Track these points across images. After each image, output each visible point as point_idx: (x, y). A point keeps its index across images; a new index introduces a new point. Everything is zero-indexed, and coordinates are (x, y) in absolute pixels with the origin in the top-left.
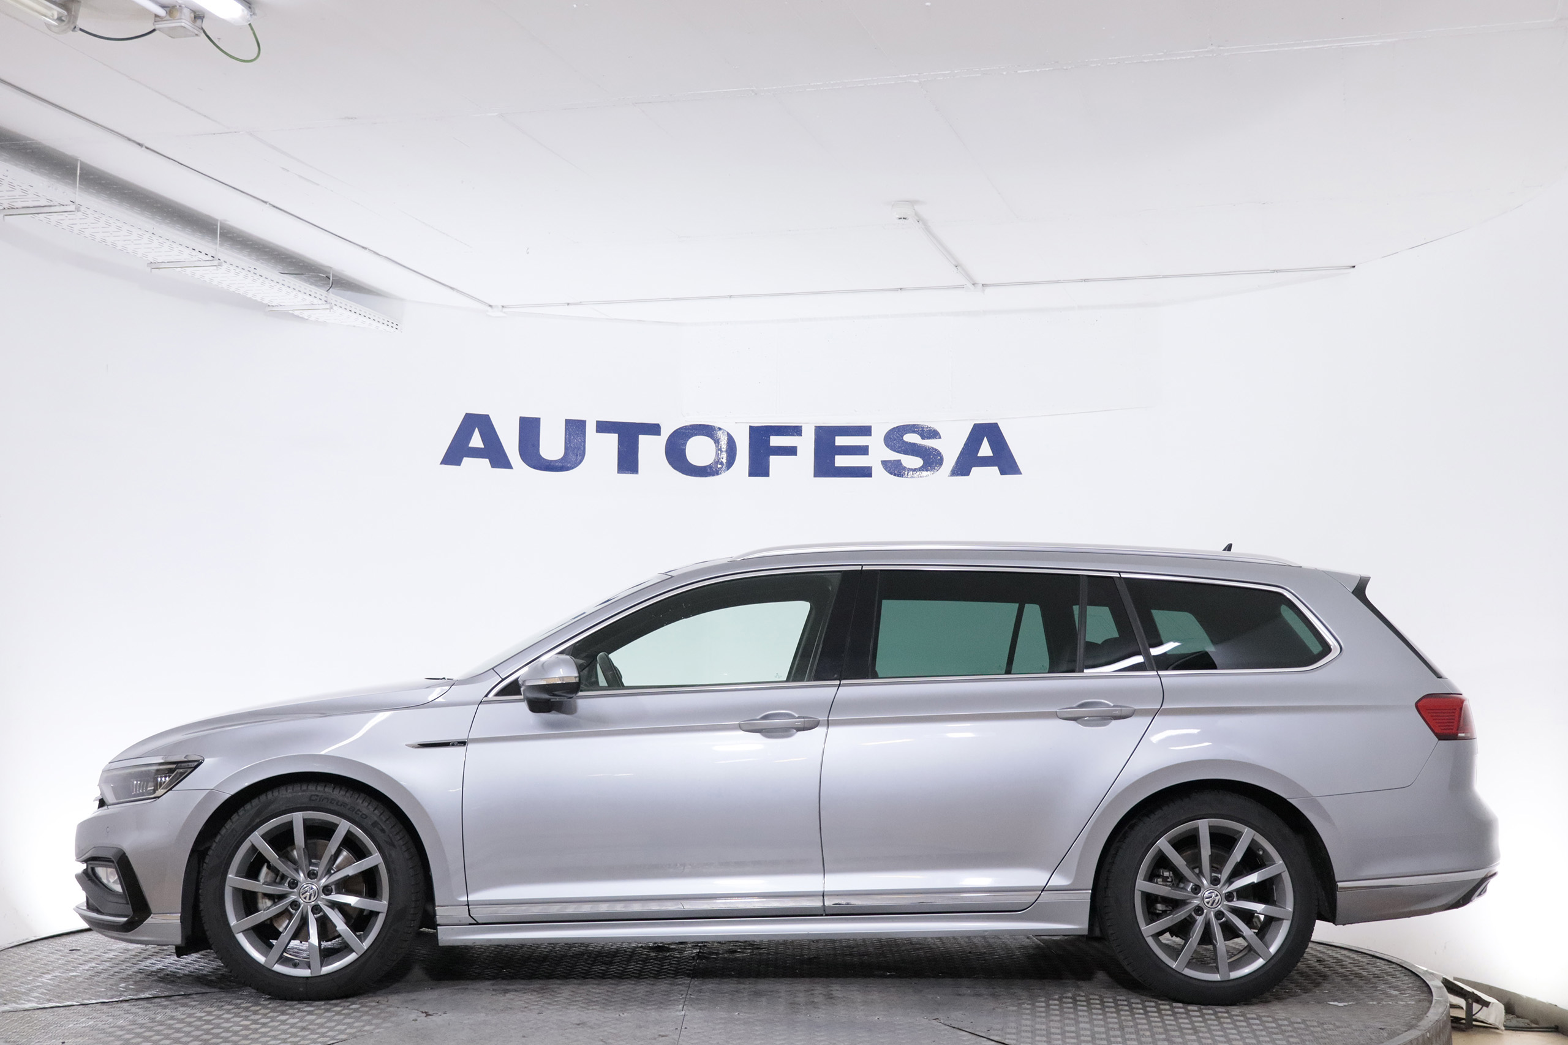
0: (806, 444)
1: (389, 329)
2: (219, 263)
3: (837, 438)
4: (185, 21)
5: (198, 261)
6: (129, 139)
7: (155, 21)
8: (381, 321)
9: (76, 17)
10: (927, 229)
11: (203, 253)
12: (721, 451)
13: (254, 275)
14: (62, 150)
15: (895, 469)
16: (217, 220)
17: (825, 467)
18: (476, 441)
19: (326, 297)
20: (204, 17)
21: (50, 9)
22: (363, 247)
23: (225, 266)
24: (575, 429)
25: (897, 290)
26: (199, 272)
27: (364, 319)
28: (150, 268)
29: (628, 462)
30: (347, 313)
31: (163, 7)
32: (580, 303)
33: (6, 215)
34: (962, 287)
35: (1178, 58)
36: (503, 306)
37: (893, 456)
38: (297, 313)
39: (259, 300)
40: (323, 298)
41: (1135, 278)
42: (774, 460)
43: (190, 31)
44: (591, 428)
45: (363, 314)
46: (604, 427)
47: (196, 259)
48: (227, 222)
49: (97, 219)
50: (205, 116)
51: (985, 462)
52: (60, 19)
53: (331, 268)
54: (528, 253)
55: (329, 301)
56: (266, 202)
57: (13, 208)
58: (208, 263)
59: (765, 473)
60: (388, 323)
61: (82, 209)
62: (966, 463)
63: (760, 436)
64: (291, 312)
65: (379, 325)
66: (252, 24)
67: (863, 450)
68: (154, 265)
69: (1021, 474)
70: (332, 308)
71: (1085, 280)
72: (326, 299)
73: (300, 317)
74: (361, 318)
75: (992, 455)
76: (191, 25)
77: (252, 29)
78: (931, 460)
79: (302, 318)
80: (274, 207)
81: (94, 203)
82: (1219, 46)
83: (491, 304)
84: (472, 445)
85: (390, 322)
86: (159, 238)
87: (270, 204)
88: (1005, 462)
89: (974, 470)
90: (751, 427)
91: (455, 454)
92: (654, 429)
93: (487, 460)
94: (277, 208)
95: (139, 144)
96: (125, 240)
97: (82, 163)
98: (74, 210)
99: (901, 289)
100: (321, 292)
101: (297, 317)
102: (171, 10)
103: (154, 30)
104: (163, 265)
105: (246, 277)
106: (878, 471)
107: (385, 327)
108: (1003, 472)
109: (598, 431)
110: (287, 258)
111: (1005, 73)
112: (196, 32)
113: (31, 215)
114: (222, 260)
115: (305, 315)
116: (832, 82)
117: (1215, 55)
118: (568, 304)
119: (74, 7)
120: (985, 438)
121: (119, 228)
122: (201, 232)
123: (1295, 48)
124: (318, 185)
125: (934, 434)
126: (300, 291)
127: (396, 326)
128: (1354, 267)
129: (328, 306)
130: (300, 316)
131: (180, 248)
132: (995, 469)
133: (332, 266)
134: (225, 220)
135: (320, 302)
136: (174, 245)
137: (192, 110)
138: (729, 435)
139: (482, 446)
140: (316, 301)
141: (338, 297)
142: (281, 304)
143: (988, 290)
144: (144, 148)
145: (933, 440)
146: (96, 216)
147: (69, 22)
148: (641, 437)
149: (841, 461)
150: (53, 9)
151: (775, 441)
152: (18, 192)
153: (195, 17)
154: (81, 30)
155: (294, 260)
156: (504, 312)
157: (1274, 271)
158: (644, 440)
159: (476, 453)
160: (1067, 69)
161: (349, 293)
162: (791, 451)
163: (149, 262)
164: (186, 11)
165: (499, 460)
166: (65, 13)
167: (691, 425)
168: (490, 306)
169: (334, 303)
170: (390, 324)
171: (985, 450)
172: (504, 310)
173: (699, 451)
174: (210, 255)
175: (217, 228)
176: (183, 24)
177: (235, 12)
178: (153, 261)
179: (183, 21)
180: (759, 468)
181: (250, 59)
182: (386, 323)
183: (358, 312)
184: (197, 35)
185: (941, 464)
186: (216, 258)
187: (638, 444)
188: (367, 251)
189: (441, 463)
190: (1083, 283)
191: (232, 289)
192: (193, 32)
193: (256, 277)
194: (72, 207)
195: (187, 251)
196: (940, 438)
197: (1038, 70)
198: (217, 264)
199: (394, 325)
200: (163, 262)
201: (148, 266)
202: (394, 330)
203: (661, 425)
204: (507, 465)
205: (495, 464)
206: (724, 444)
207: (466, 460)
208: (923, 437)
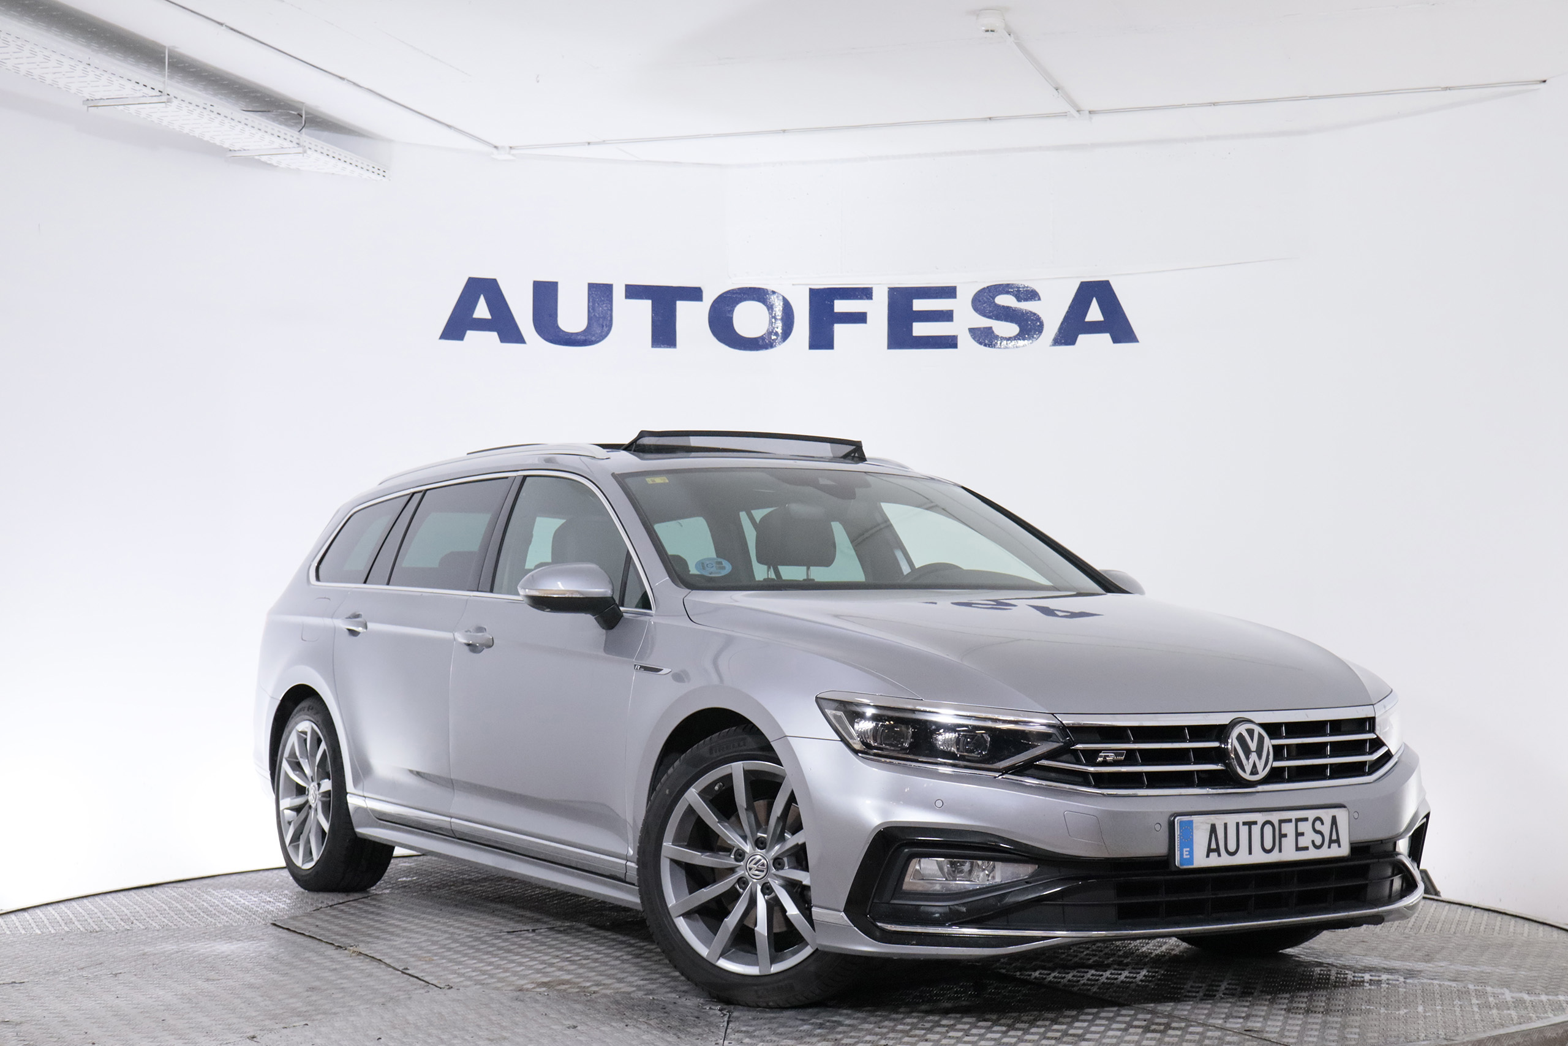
0: (877, 309)
1: (374, 176)
2: (168, 99)
3: (915, 302)
5: (143, 96)
8: (366, 167)
10: (1020, 44)
11: (149, 87)
12: (776, 319)
13: (211, 113)
15: (985, 337)
16: (165, 47)
17: (900, 335)
18: (482, 311)
19: (298, 139)
22: (341, 78)
23: (175, 102)
24: (600, 294)
25: (985, 120)
26: (145, 110)
27: (345, 165)
28: (86, 107)
29: (664, 334)
30: (324, 158)
32: (604, 142)
34: (1064, 115)
36: (511, 147)
37: (983, 322)
38: (264, 159)
39: (218, 143)
40: (295, 141)
41: (1276, 100)
42: (839, 329)
44: (619, 293)
45: (343, 159)
46: (634, 292)
47: (140, 94)
48: (176, 50)
51: (1094, 328)
53: (303, 103)
54: (538, 82)
55: (301, 144)
56: (223, 25)
58: (155, 100)
59: (829, 345)
60: (373, 170)
62: (1072, 330)
63: (822, 301)
64: (257, 157)
65: (364, 172)
67: (946, 316)
68: (91, 103)
69: (1137, 341)
70: (305, 152)
71: (1214, 104)
72: (297, 141)
74: (341, 164)
75: (1102, 319)
78: (1030, 326)
79: (271, 165)
80: (233, 30)
83: (497, 145)
84: (476, 315)
85: (376, 168)
86: (95, 70)
88: (1118, 327)
89: (1082, 338)
90: (811, 290)
91: (457, 326)
92: (695, 294)
93: (496, 333)
94: (236, 31)
96: (54, 74)
99: (990, 118)
100: (291, 133)
101: (265, 163)
104: (101, 103)
105: (201, 116)
106: (966, 341)
107: (369, 174)
108: (1116, 340)
109: (627, 297)
110: (253, 92)
114: (172, 96)
115: (274, 160)
118: (589, 143)
120: (1094, 298)
121: (47, 58)
122: (146, 62)
125: (1031, 295)
126: (266, 132)
128: (1545, 81)
129: (300, 150)
130: (269, 162)
131: (122, 81)
132: (1106, 337)
133: (304, 101)
134: (174, 47)
135: (291, 145)
136: (114, 78)
138: (785, 300)
139: (488, 316)
140: (286, 144)
141: (313, 139)
142: (245, 148)
143: (1097, 118)
145: (1031, 303)
146: (19, 43)
148: (679, 304)
149: (920, 329)
151: (841, 306)
155: (259, 95)
156: (513, 155)
157: (1447, 89)
158: (684, 309)
159: (481, 325)
161: (326, 134)
162: (860, 318)
163: (85, 99)
165: (510, 333)
167: (739, 289)
168: (496, 147)
169: (307, 145)
170: (375, 170)
171: (1094, 313)
172: (513, 152)
173: (749, 319)
174: (157, 90)
175: (165, 57)
178: (89, 98)
180: (821, 339)
182: (371, 169)
183: (337, 157)
185: (1041, 331)
186: (165, 92)
187: (676, 311)
188: (345, 82)
189: (440, 338)
190: (1213, 107)
191: (186, 131)
193: (213, 115)
195: (129, 86)
196: (1039, 299)
198: (165, 100)
199: (381, 172)
200: (101, 99)
201: (83, 104)
202: (380, 178)
203: (703, 289)
204: (520, 339)
205: (504, 338)
206: (778, 310)
207: (470, 334)
208: (1019, 299)
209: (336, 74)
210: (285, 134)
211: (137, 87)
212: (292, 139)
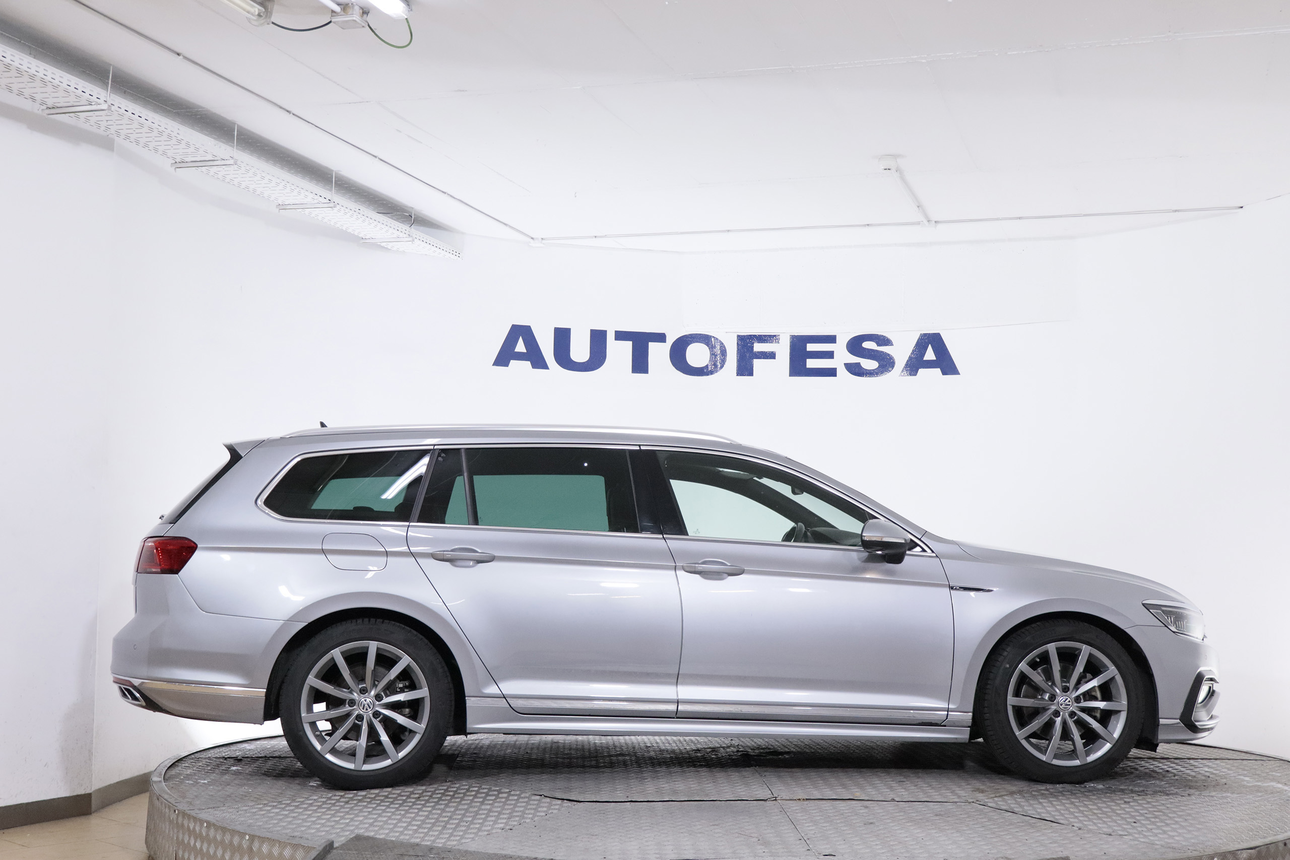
0: (783, 350)
1: (453, 257)
2: (334, 205)
3: (808, 345)
4: (356, 16)
5: (319, 203)
6: (281, 108)
7: (332, 16)
8: (448, 251)
9: (271, 13)
10: (902, 178)
11: (322, 197)
12: (715, 355)
13: (358, 214)
14: (222, 115)
15: (855, 370)
16: (333, 171)
17: (798, 367)
18: (520, 347)
19: (409, 232)
20: (369, 12)
21: (253, 7)
22: (443, 192)
23: (338, 207)
24: (598, 339)
25: (865, 225)
26: (317, 212)
27: (436, 249)
28: (278, 209)
29: (640, 364)
30: (423, 244)
31: (339, 4)
32: (605, 236)
33: (177, 168)
34: (918, 223)
35: (1140, 42)
36: (542, 239)
37: (854, 359)
38: (383, 244)
41: (1061, 216)
42: (757, 363)
43: (359, 23)
44: (611, 337)
45: (435, 245)
46: (621, 336)
47: (316, 201)
48: (340, 173)
49: (247, 171)
50: (347, 89)
51: (930, 364)
52: (259, 15)
53: (413, 208)
54: (576, 197)
55: (411, 235)
56: (376, 157)
57: (183, 162)
58: (326, 205)
59: (750, 373)
60: (453, 252)
61: (239, 163)
62: (915, 365)
63: (746, 343)
64: (380, 243)
65: (447, 254)
66: (408, 19)
67: (830, 355)
68: (282, 207)
69: (959, 374)
70: (413, 240)
71: (1020, 218)
73: (385, 248)
74: (434, 248)
75: (935, 359)
76: (360, 19)
77: (408, 22)
78: (886, 363)
79: (387, 248)
80: (381, 160)
81: (246, 158)
82: (1175, 33)
83: (533, 237)
84: (517, 350)
85: (455, 251)
86: (292, 186)
87: (379, 158)
88: (946, 364)
89: (921, 371)
90: (738, 336)
91: (504, 357)
92: (660, 338)
93: (529, 362)
94: (383, 161)
95: (288, 111)
96: (264, 187)
97: (238, 126)
98: (233, 163)
99: (868, 225)
100: (404, 227)
101: (383, 247)
102: (345, 7)
103: (330, 22)
104: (289, 207)
105: (352, 216)
106: (842, 372)
107: (450, 255)
108: (944, 373)
109: (616, 339)
110: (382, 200)
111: (997, 55)
112: (363, 24)
113: (196, 168)
114: (336, 203)
115: (389, 246)
116: (856, 62)
117: (1170, 40)
118: (595, 237)
119: (269, 5)
120: (930, 345)
121: (263, 178)
122: (316, 180)
123: (1236, 34)
124: (422, 143)
126: (394, 229)
127: (458, 254)
128: (1242, 207)
129: (410, 239)
130: (386, 246)
131: (307, 193)
133: (413, 207)
134: (339, 171)
135: (405, 236)
136: (302, 191)
137: (338, 85)
138: (721, 342)
139: (525, 351)
140: (401, 235)
141: (417, 232)
142: (373, 237)
143: (939, 226)
144: (291, 115)
145: (885, 347)
146: (247, 168)
147: (266, 16)
148: (651, 344)
149: (811, 363)
150: (255, 7)
151: (758, 347)
152: (192, 149)
153: (363, 13)
154: (273, 23)
155: (385, 202)
156: (543, 244)
157: (1176, 211)
158: (653, 346)
159: (520, 357)
160: (1048, 51)
161: (422, 228)
162: (771, 356)
163: (278, 204)
164: (357, 8)
165: (539, 362)
166: (263, 10)
167: (690, 335)
169: (414, 236)
170: (454, 253)
171: (930, 355)
172: (544, 241)
173: (697, 355)
174: (327, 199)
175: (331, 177)
176: (354, 18)
177: (397, 9)
178: (281, 204)
179: (354, 16)
180: (745, 369)
181: (404, 45)
182: (452, 252)
183: (432, 244)
184: (363, 27)
185: (893, 367)
186: (332, 201)
187: (648, 349)
188: (446, 195)
189: (493, 365)
190: (1018, 220)
191: (338, 226)
192: (361, 24)
193: (359, 216)
194: (231, 162)
195: (312, 195)
196: (892, 345)
197: (1024, 52)
198: (332, 206)
199: (457, 254)
200: (289, 204)
201: (276, 207)
202: (457, 257)
203: (666, 334)
204: (544, 366)
205: (535, 366)
206: (718, 350)
207: (512, 362)
208: (879, 345)
209: (441, 189)
210: (402, 228)
211: (316, 197)
212: (406, 232)
